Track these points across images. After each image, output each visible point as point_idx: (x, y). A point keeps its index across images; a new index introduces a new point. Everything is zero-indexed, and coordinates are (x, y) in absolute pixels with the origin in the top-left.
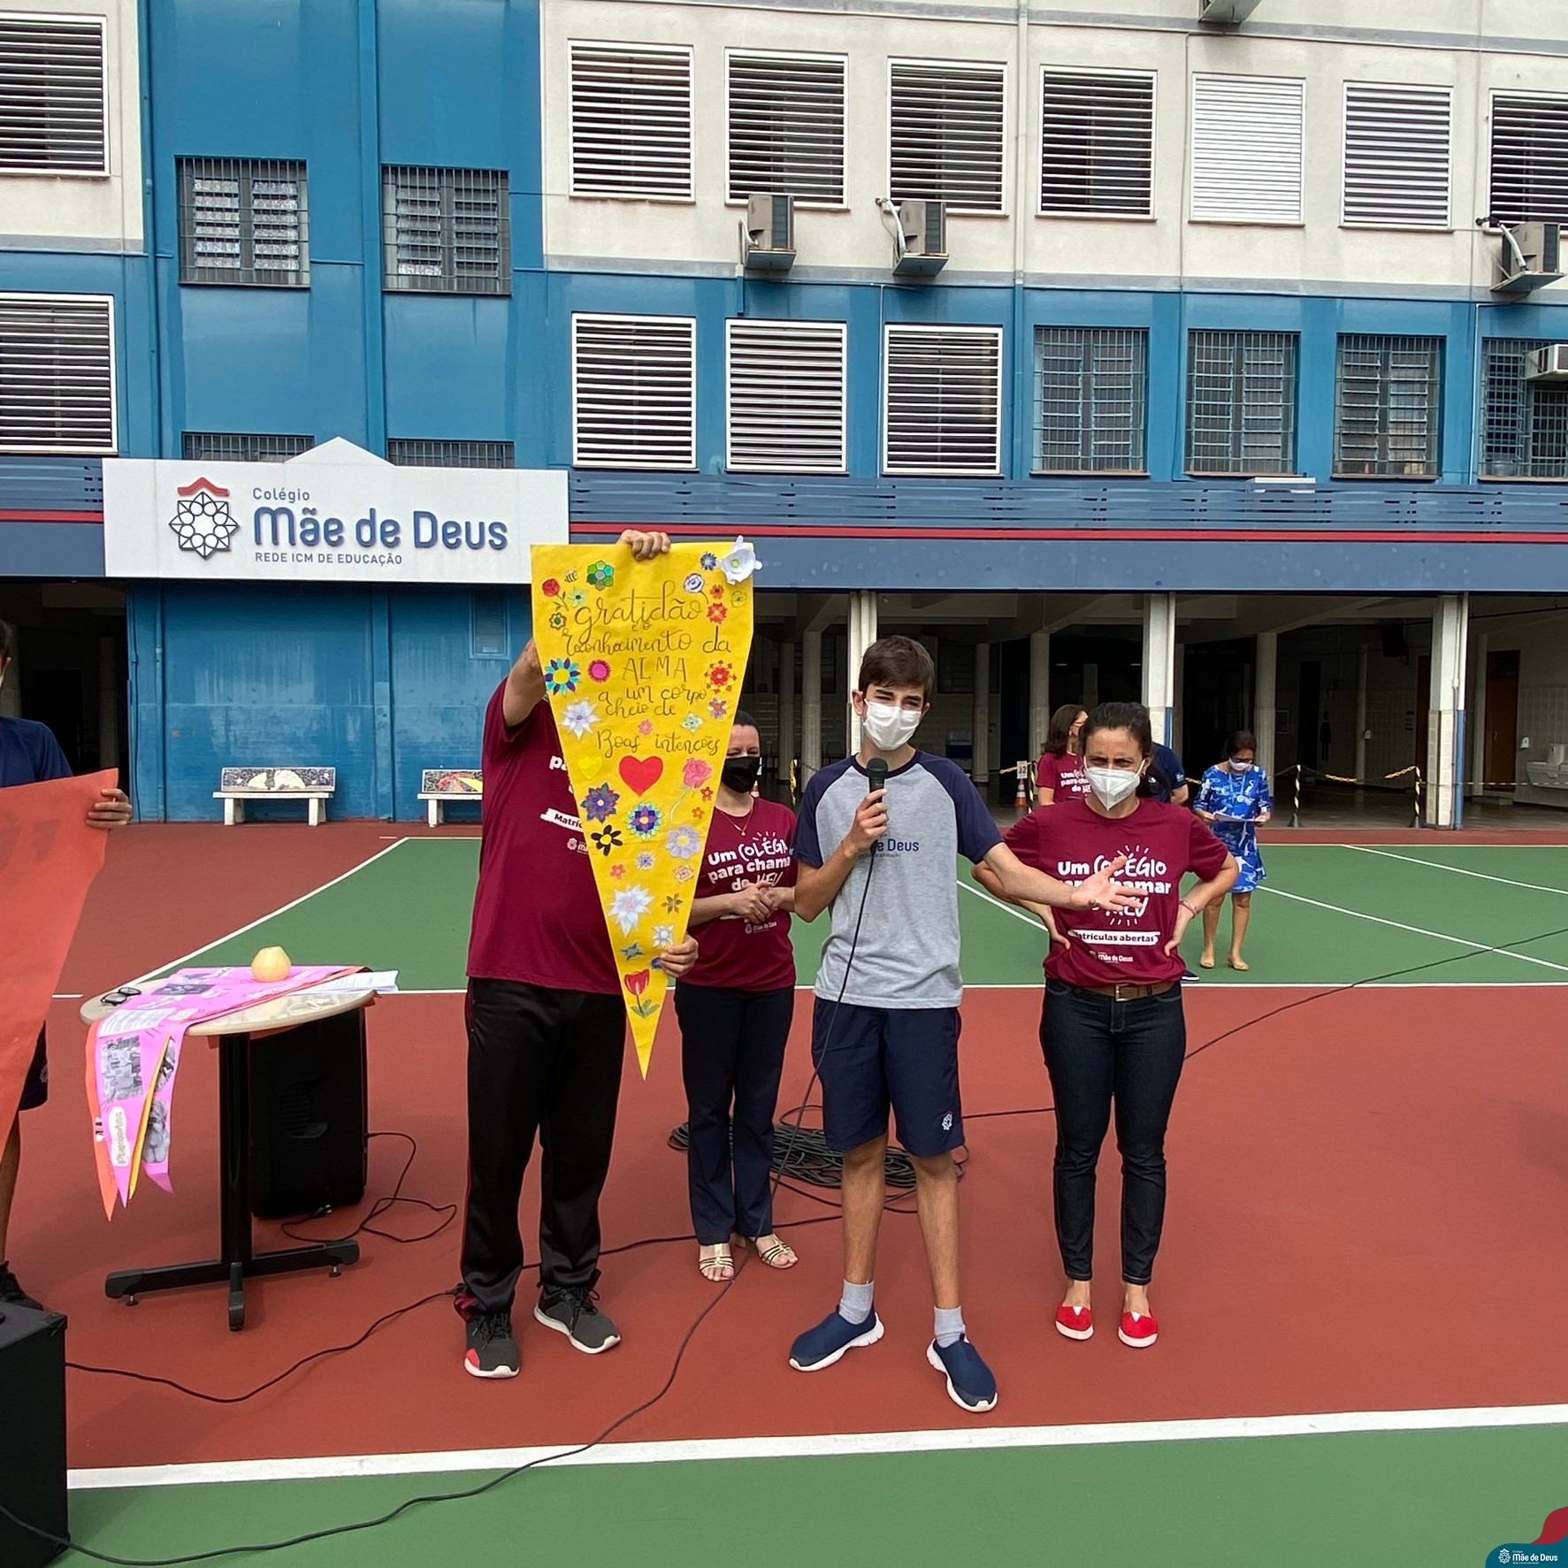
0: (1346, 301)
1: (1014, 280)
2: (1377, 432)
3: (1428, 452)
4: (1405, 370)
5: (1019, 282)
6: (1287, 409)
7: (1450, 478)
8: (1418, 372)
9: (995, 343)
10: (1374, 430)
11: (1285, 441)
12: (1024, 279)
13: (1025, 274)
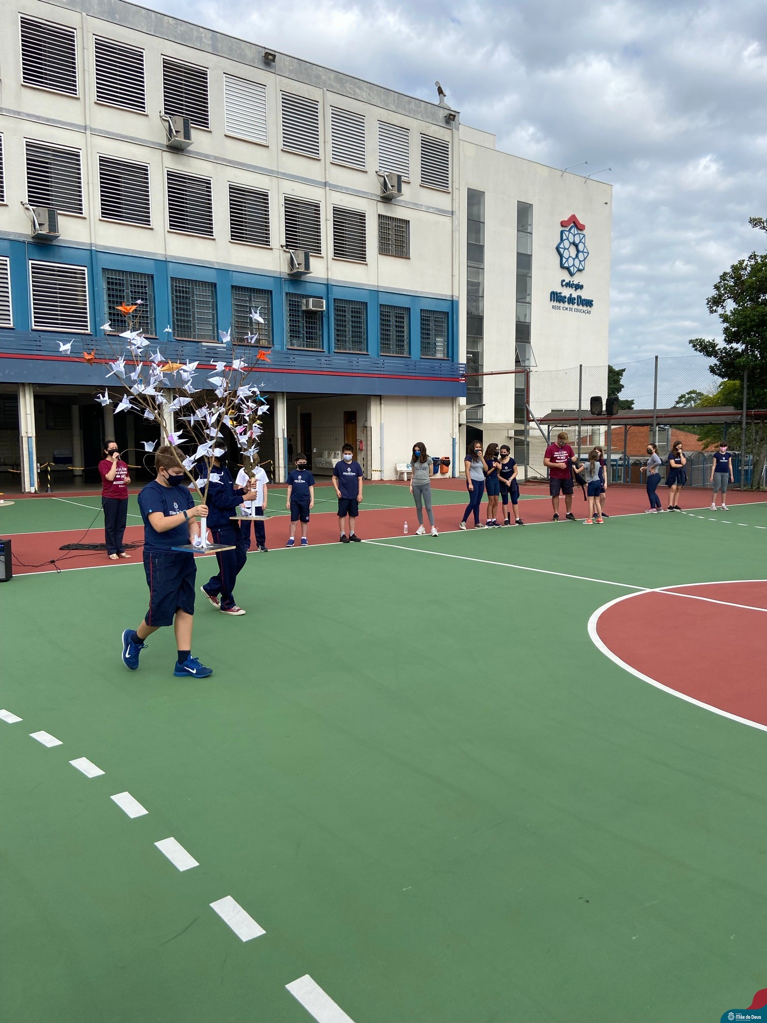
0: (234, 272)
1: (91, 247)
2: (249, 326)
3: (268, 335)
4: (259, 302)
5: (93, 248)
6: (213, 315)
7: (277, 347)
8: (262, 304)
9: (84, 274)
10: (247, 325)
11: (213, 328)
12: (95, 247)
13: (96, 245)
